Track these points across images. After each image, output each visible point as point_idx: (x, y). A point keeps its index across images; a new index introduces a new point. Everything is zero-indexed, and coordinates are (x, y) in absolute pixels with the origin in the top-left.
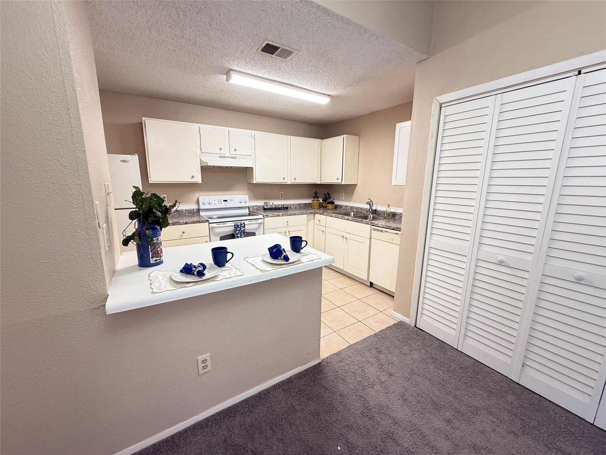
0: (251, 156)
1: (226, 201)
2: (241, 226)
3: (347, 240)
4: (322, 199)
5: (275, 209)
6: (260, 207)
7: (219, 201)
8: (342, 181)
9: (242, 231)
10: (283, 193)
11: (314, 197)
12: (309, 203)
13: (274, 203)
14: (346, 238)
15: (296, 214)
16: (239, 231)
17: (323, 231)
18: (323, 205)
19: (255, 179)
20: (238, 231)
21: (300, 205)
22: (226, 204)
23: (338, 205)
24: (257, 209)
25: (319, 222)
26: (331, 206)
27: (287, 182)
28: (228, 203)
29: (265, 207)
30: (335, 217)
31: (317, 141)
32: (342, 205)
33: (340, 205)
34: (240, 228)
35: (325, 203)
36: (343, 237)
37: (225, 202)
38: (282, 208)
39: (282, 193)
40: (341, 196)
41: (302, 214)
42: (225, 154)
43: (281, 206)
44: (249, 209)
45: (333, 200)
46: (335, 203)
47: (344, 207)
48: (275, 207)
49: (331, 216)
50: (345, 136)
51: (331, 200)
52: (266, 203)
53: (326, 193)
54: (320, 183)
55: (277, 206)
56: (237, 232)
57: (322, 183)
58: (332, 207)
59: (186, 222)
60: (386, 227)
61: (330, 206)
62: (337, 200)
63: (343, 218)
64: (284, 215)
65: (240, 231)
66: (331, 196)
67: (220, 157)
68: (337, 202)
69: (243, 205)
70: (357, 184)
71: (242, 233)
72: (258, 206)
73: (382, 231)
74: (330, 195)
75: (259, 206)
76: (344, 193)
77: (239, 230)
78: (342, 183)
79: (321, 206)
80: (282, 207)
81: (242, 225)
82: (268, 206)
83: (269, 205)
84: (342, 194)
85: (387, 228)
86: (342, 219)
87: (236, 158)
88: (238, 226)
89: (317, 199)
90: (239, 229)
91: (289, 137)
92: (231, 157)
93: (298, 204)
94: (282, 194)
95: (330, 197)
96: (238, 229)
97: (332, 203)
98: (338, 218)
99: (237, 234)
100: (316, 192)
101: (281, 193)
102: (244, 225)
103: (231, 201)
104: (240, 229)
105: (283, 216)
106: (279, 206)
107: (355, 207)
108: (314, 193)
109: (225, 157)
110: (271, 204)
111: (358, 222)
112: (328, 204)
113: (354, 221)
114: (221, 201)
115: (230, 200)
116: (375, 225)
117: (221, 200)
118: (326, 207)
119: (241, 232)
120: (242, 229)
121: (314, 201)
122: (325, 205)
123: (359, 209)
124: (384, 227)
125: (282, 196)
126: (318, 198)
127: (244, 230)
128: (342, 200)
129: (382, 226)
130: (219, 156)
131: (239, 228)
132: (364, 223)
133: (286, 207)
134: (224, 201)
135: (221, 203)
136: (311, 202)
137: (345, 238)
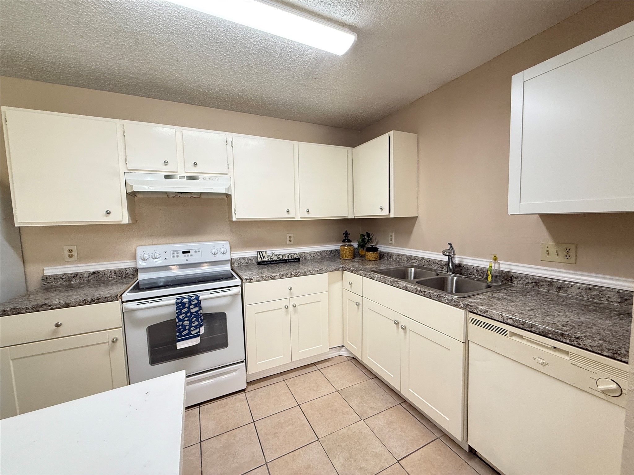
0: (226, 174)
1: (189, 252)
2: (191, 305)
3: (405, 332)
4: (358, 243)
5: (276, 263)
6: (252, 260)
7: (173, 254)
8: (390, 212)
9: (192, 314)
10: (292, 235)
11: (344, 241)
12: (336, 250)
13: (275, 252)
14: (404, 328)
15: (308, 274)
16: (186, 315)
17: (358, 305)
18: (360, 253)
19: (235, 214)
20: (184, 315)
21: (321, 253)
22: (187, 258)
23: (385, 253)
24: (246, 263)
25: (351, 287)
26: (373, 254)
27: (294, 218)
28: (191, 255)
29: (260, 260)
30: (379, 280)
31: (344, 150)
32: (392, 253)
33: (388, 253)
34: (189, 307)
35: (363, 249)
36: (397, 323)
37: (186, 254)
38: (289, 260)
39: (290, 235)
40: (390, 238)
41: (319, 272)
42: (176, 172)
43: (287, 257)
44: (232, 264)
45: (377, 244)
46: (379, 249)
47: (394, 257)
48: (277, 259)
49: (372, 279)
50: (391, 133)
51: (372, 245)
52: (260, 253)
53: (365, 234)
54: (354, 218)
55: (281, 257)
56: (181, 317)
57: (356, 218)
58: (375, 256)
59: (66, 303)
60: (516, 324)
61: (371, 255)
62: (382, 245)
63: (394, 284)
64: (284, 277)
65: (189, 314)
66: (374, 238)
67: (166, 177)
68: (382, 248)
69: (219, 257)
70: (417, 216)
71: (193, 318)
72: (247, 258)
73: (503, 332)
74: (371, 237)
75: (250, 258)
76: (394, 233)
77: (186, 313)
78: (389, 215)
79: (355, 254)
80: (290, 258)
81: (193, 303)
82: (264, 258)
83: (266, 257)
84: (390, 234)
85: (521, 326)
86: (392, 286)
87: (197, 178)
88: (183, 304)
89: (349, 244)
90: (186, 310)
91: (296, 143)
92: (189, 178)
93: (318, 252)
94: (290, 237)
95: (371, 239)
96: (183, 311)
97: (375, 250)
98: (385, 283)
99: (183, 320)
100: (346, 231)
101: (288, 235)
102: (196, 302)
103: (197, 253)
104: (189, 311)
105: (281, 278)
106: (284, 257)
107: (417, 258)
108: (344, 234)
109: (175, 177)
110: (269, 253)
111: (430, 298)
112: (367, 252)
113: (421, 293)
114: (177, 253)
115: (194, 250)
116: (479, 313)
117: (179, 251)
118: (364, 256)
119: (190, 316)
120: (192, 311)
121: (343, 247)
122: (363, 253)
123: (423, 261)
124: (509, 321)
125: (290, 241)
126: (349, 241)
127: (197, 312)
128: (392, 245)
129: (501, 319)
130: (164, 175)
131: (186, 308)
132: (447, 304)
133: (297, 258)
134: (184, 252)
135: (178, 256)
136: (339, 248)
137: (402, 328)
